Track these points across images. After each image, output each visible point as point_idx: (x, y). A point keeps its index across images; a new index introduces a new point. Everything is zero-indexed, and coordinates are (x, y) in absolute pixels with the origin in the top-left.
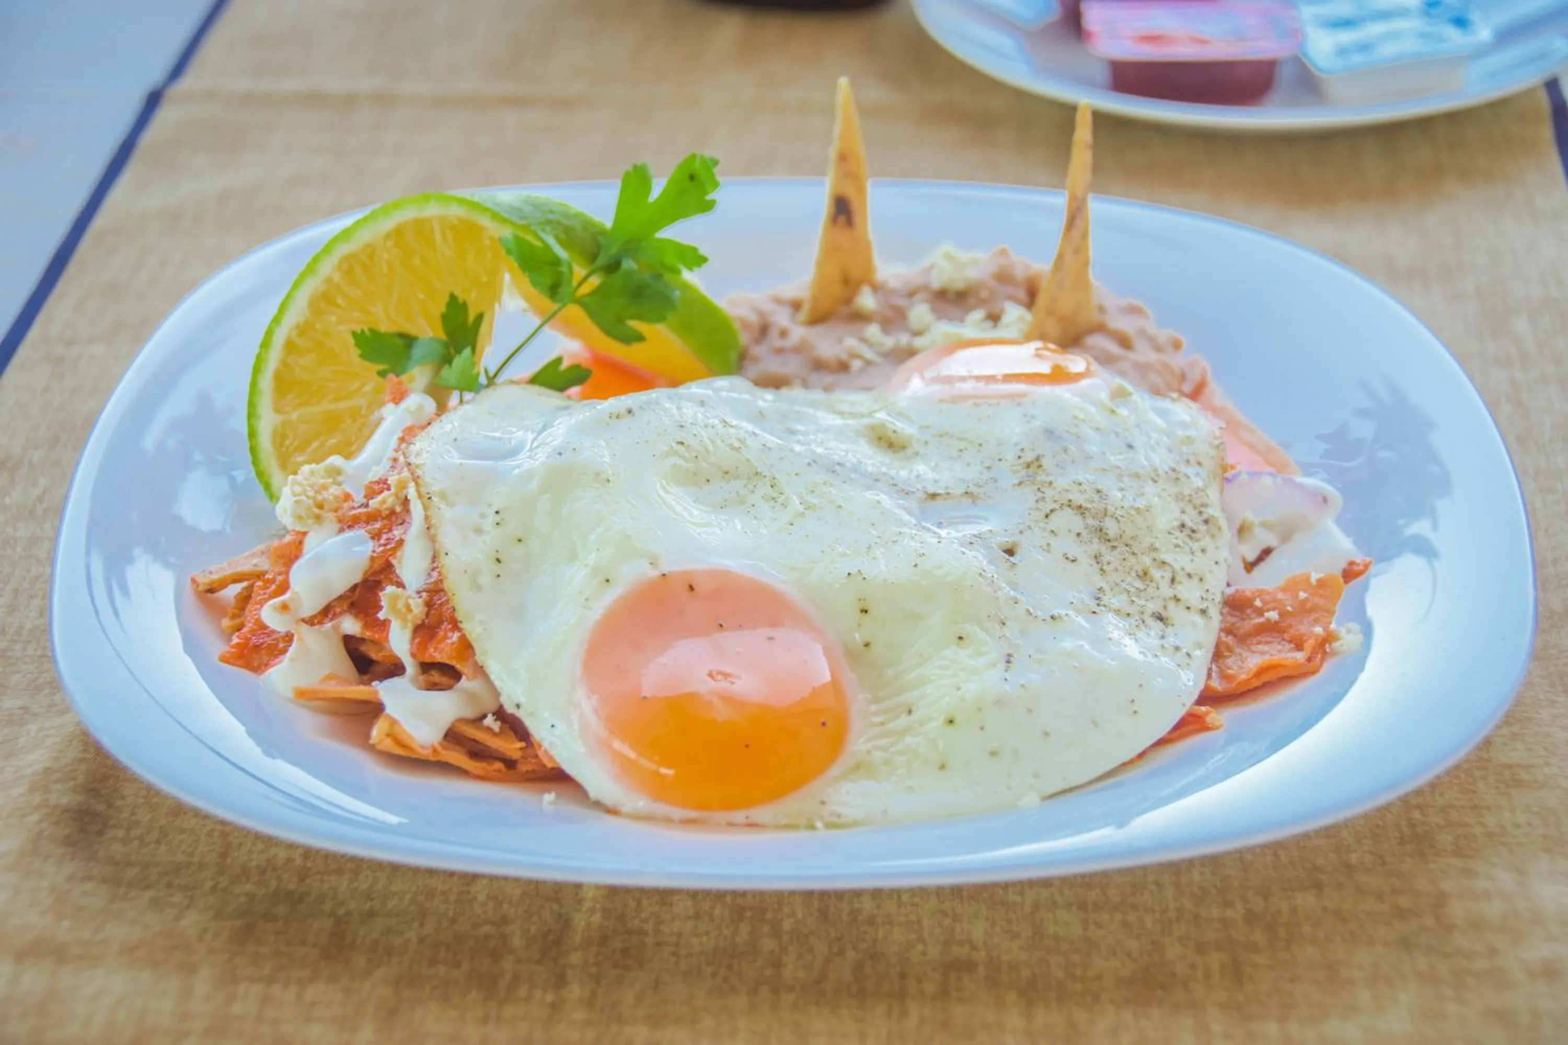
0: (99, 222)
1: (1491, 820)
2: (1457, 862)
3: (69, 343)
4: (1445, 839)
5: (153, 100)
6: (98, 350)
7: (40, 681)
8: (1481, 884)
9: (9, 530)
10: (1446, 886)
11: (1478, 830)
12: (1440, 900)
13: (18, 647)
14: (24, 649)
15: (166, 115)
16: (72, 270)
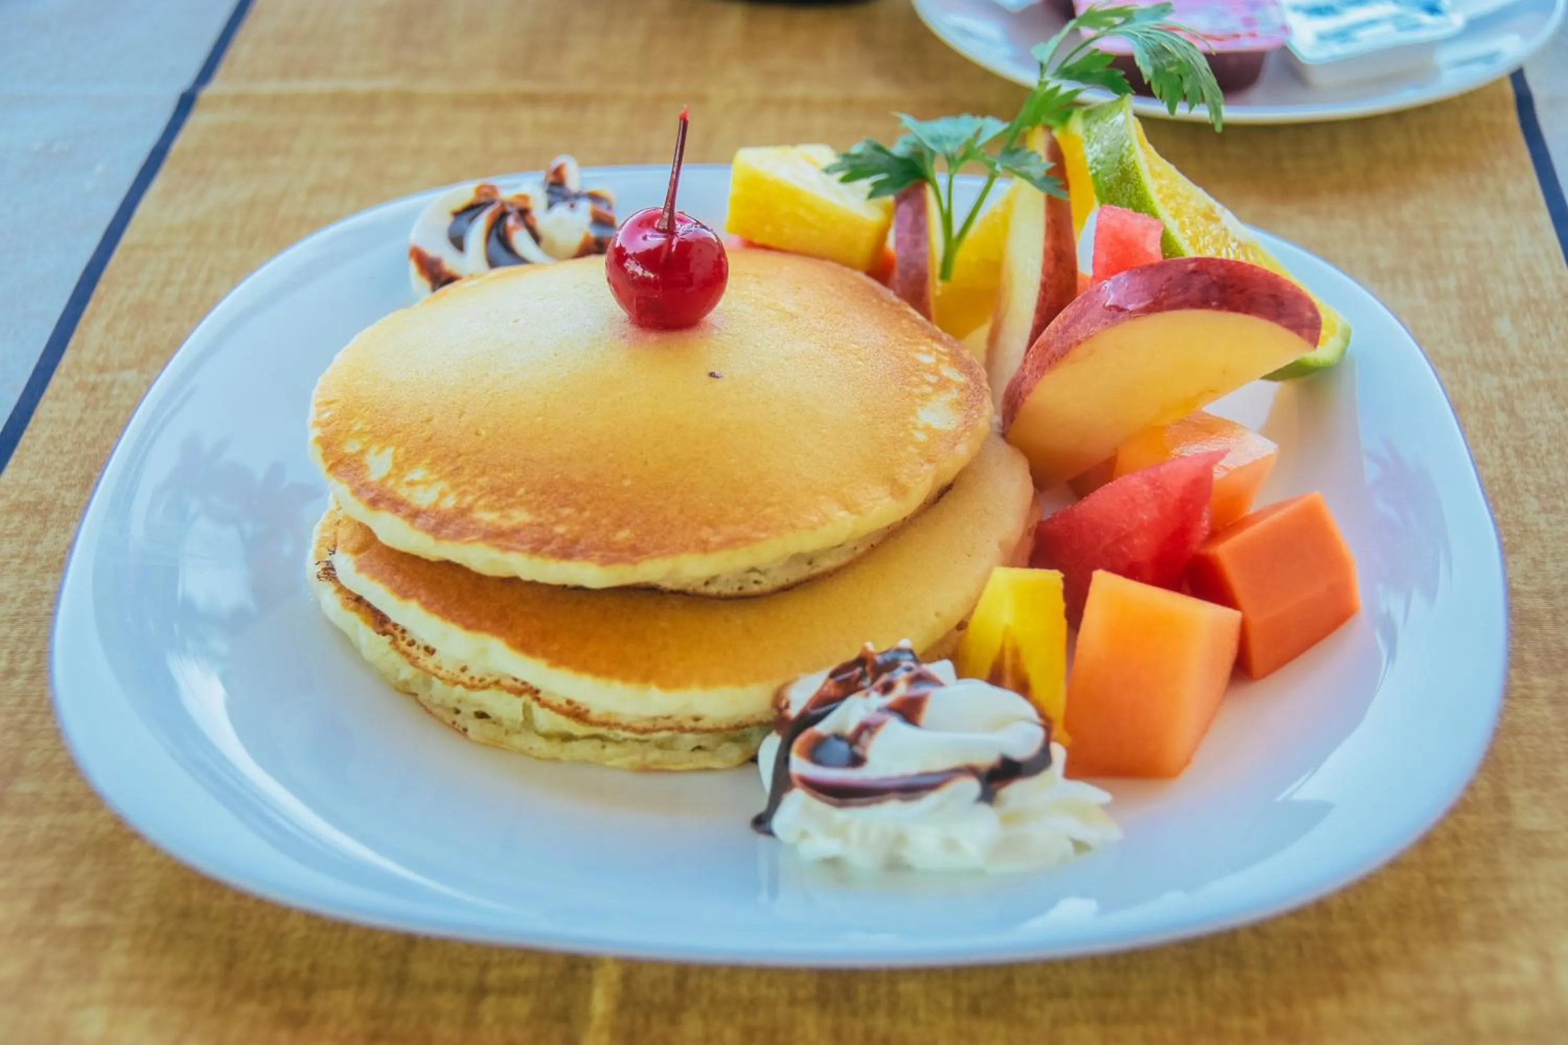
0: (128, 237)
1: (1514, 895)
2: (1480, 949)
3: (101, 370)
4: (1468, 918)
5: (186, 103)
6: (130, 375)
7: (56, 760)
8: (1505, 979)
9: (37, 582)
10: (1471, 983)
11: (1501, 907)
12: (1463, 1002)
13: (38, 718)
14: (43, 722)
15: (197, 120)
16: (101, 288)
